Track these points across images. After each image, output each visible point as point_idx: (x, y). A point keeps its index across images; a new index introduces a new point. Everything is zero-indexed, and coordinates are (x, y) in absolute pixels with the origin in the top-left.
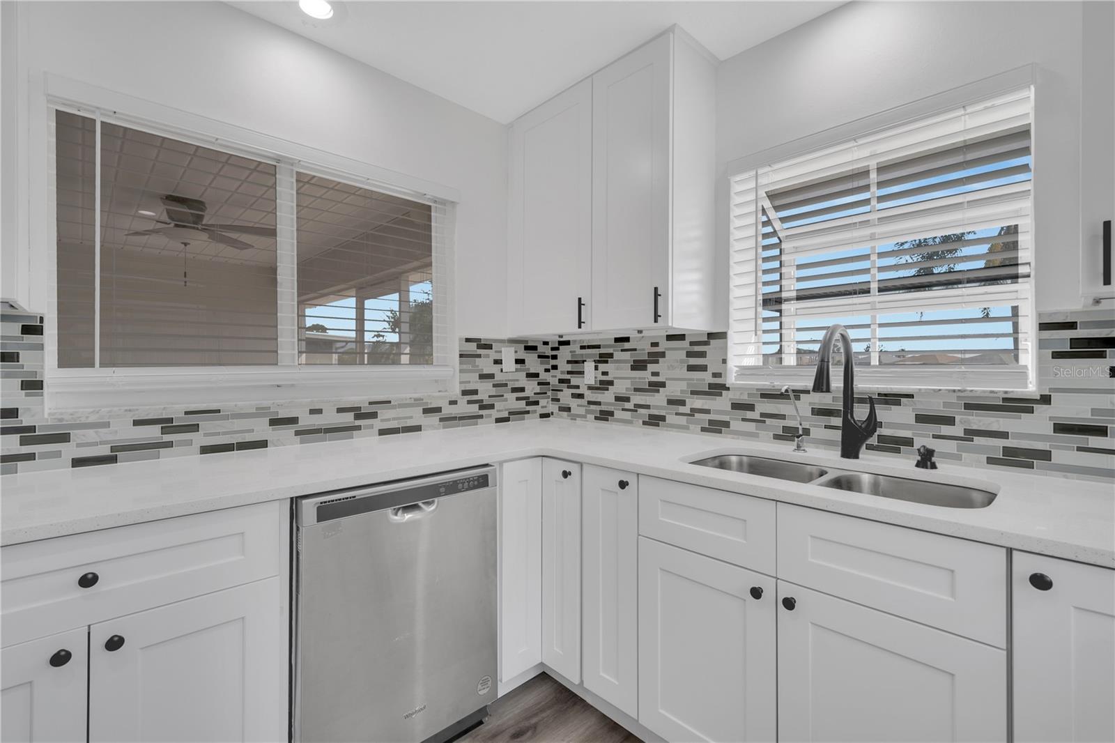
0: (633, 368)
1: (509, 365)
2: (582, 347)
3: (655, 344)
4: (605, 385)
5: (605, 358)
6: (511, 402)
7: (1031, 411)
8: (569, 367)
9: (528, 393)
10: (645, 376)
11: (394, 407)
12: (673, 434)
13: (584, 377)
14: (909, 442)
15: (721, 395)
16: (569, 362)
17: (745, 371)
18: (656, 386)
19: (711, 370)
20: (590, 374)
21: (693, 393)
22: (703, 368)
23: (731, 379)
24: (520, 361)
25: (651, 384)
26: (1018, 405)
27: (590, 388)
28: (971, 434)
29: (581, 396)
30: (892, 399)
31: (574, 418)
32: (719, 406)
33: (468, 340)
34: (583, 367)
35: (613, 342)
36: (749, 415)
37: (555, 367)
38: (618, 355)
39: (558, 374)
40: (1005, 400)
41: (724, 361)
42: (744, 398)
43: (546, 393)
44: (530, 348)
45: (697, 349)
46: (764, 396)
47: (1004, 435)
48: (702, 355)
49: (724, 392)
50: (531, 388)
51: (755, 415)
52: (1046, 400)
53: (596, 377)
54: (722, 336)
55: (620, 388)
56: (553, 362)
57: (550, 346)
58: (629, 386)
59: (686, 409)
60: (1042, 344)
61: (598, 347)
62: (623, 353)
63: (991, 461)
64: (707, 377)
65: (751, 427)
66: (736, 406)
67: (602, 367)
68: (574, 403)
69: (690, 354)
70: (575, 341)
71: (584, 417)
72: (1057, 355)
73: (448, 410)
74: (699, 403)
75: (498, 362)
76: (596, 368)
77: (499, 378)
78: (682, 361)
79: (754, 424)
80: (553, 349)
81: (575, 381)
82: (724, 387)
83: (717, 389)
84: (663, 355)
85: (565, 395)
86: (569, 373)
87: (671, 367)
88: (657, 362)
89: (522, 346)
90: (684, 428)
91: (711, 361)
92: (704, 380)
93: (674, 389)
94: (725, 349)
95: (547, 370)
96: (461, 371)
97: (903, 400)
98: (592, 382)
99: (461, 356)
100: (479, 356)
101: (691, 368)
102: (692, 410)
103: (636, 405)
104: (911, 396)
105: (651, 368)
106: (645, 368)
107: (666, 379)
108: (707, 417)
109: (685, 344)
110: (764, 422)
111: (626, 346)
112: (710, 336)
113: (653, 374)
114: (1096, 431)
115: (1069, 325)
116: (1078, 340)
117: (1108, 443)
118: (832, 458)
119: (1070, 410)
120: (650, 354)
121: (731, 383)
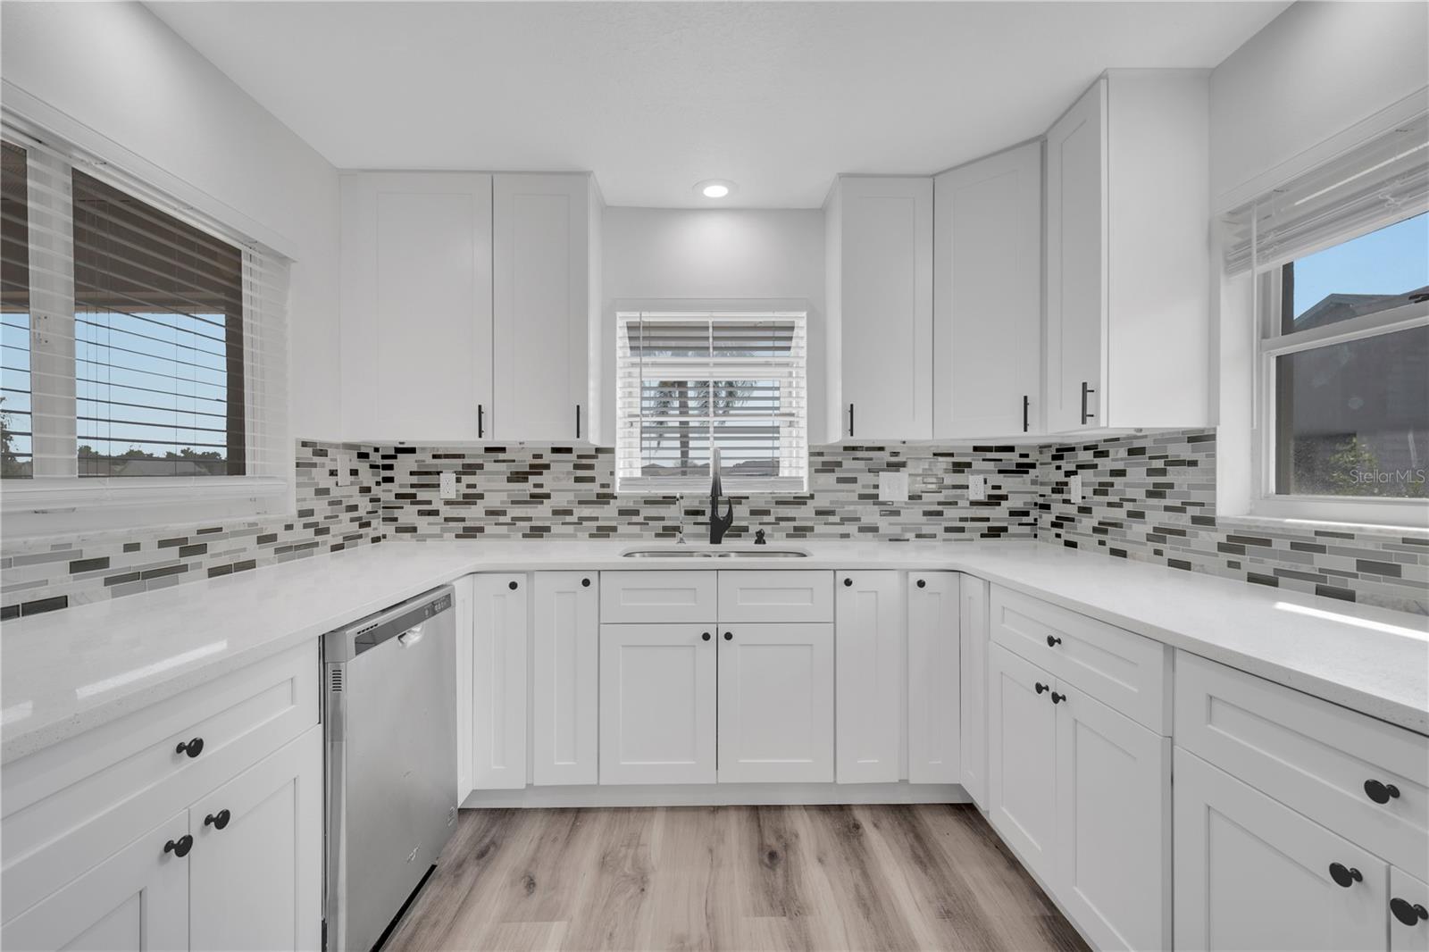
0: (510, 480)
1: (345, 476)
2: (435, 457)
3: (537, 456)
4: (470, 499)
5: (471, 469)
6: (345, 525)
7: (805, 503)
8: (415, 480)
9: (361, 512)
10: (527, 488)
11: (226, 536)
12: (560, 543)
13: (439, 491)
14: (746, 529)
15: (608, 503)
16: (412, 473)
17: (628, 481)
18: (538, 498)
19: (599, 481)
20: (449, 486)
21: (580, 502)
22: (592, 480)
23: (617, 490)
24: (354, 472)
25: (532, 496)
26: (800, 501)
27: (448, 503)
28: (779, 519)
29: (436, 513)
30: (738, 500)
31: (423, 538)
32: (607, 513)
33: (304, 444)
34: (439, 480)
35: (483, 452)
36: (635, 519)
37: (390, 480)
38: (489, 466)
39: (395, 488)
40: (795, 498)
41: (612, 473)
42: (630, 505)
43: (376, 512)
44: (363, 456)
45: (584, 461)
46: (646, 502)
47: (793, 519)
48: (591, 467)
49: (612, 501)
50: (364, 505)
51: (639, 519)
52: (812, 497)
53: (457, 491)
54: (611, 451)
55: (493, 501)
56: (388, 473)
57: (381, 453)
58: (505, 499)
59: (574, 519)
60: (811, 464)
61: (461, 456)
62: (497, 464)
64: (595, 488)
65: (636, 529)
66: (622, 512)
67: (466, 479)
68: (423, 524)
69: (577, 467)
70: (423, 449)
71: (440, 536)
72: (817, 471)
73: (285, 538)
74: (587, 511)
75: (333, 473)
76: (458, 480)
77: (335, 493)
78: (569, 473)
79: (639, 527)
80: (384, 457)
81: (422, 495)
82: (611, 496)
83: (604, 498)
84: (547, 467)
85: (408, 514)
86: (413, 486)
87: (557, 479)
88: (541, 474)
89: (355, 453)
90: (573, 536)
91: (599, 473)
92: (592, 490)
93: (559, 500)
94: (613, 462)
95: (378, 484)
96: (298, 485)
97: (743, 501)
98: (452, 496)
99: (298, 465)
100: (314, 465)
101: (578, 480)
102: (580, 518)
103: (513, 519)
104: (747, 498)
105: (533, 479)
106: (526, 480)
107: (551, 490)
108: (595, 524)
109: (572, 457)
110: (648, 524)
111: (501, 456)
112: (598, 450)
113: (536, 486)
114: (831, 513)
115: (821, 454)
116: (824, 463)
117: (836, 519)
118: (705, 545)
119: (822, 502)
120: (532, 466)
121: (618, 492)
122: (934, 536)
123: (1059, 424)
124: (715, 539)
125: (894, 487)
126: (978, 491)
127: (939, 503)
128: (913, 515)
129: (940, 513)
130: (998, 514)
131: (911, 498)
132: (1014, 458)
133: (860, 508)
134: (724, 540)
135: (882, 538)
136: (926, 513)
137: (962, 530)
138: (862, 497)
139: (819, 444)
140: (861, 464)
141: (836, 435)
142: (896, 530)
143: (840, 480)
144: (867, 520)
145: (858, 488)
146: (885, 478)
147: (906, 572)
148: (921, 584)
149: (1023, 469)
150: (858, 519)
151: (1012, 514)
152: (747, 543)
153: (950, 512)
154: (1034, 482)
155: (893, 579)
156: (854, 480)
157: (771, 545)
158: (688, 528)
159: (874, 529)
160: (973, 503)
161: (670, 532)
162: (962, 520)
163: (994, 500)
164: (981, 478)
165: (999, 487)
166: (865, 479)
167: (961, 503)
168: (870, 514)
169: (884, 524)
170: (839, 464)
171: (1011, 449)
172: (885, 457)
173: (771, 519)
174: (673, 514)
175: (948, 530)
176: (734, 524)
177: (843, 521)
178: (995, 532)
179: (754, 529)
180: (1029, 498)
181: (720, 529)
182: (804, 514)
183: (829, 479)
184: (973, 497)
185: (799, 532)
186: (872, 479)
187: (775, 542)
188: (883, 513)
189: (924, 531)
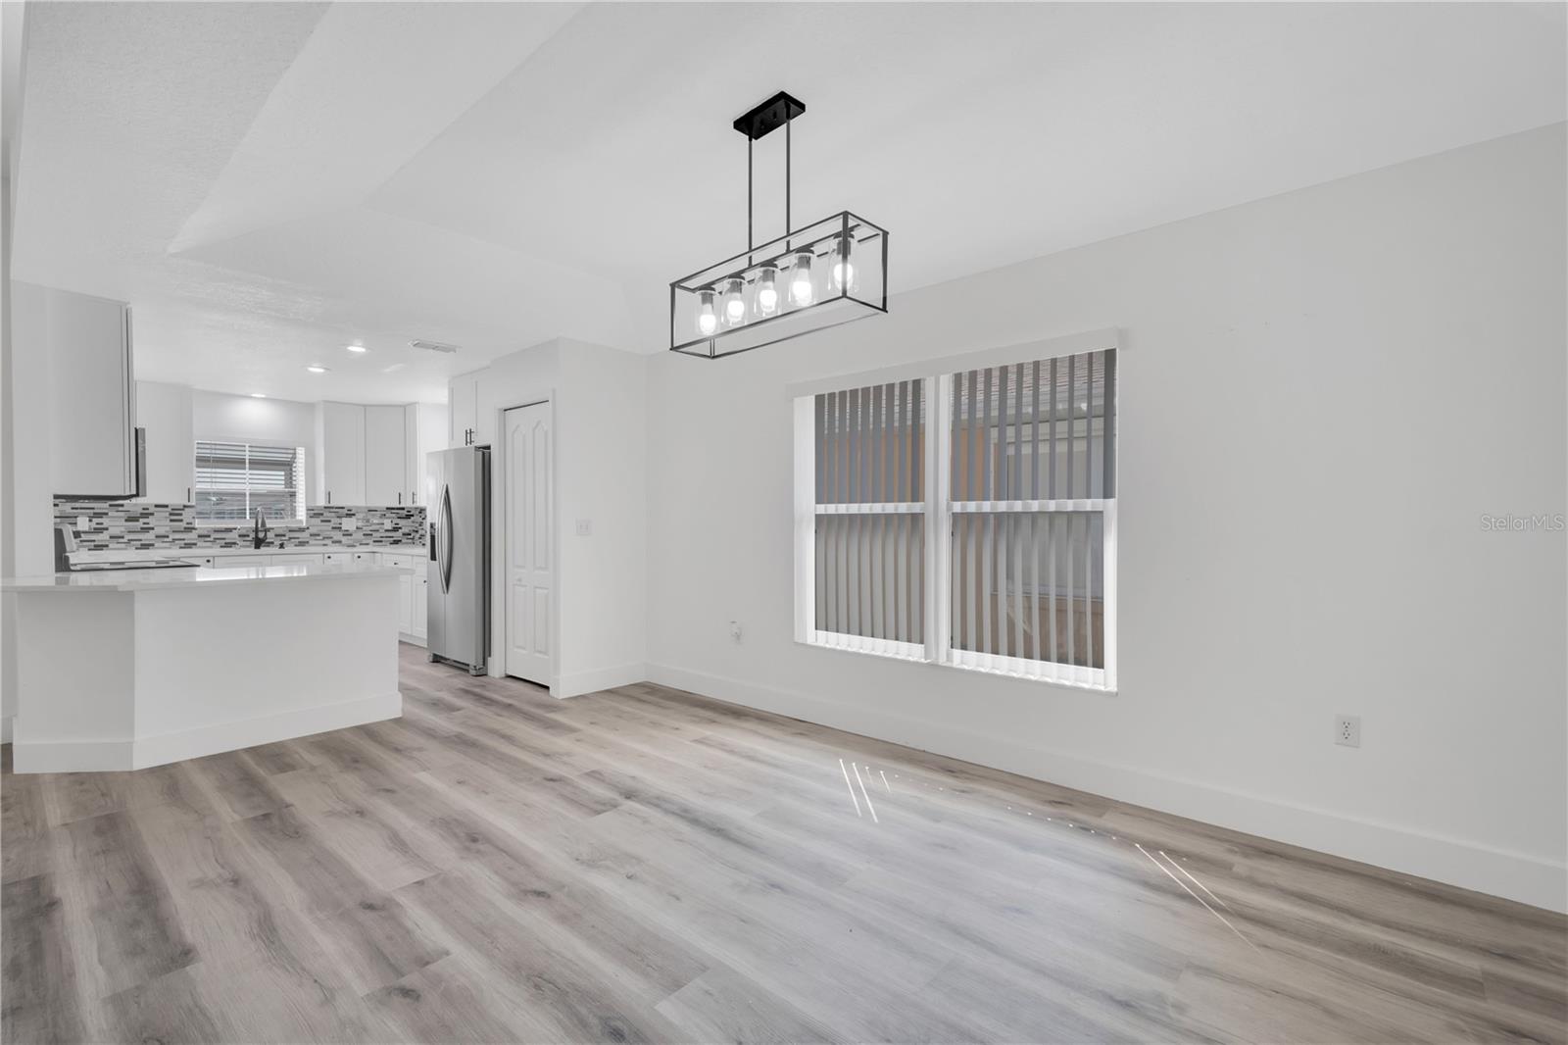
0: (126, 521)
2: (72, 509)
3: (145, 509)
4: (99, 530)
5: (100, 515)
7: (305, 531)
10: (140, 524)
13: (77, 526)
14: (272, 543)
15: (191, 532)
18: (145, 530)
19: (185, 522)
20: (84, 524)
21: (173, 532)
22: (181, 521)
25: (142, 529)
26: (302, 530)
27: (82, 532)
28: (290, 538)
30: (270, 529)
32: (191, 537)
34: (77, 520)
35: (109, 507)
36: (208, 539)
38: (112, 514)
40: (299, 528)
41: (194, 518)
42: (206, 533)
45: (176, 512)
46: (215, 531)
47: (297, 538)
48: (181, 515)
49: (193, 531)
51: (211, 539)
52: (308, 528)
53: (90, 526)
54: (193, 507)
55: (115, 531)
58: (123, 530)
60: (308, 514)
61: (93, 509)
62: (118, 513)
63: (295, 545)
64: (183, 525)
65: (208, 544)
66: (200, 536)
67: (95, 520)
69: (171, 514)
72: (311, 517)
74: (177, 536)
76: (90, 521)
78: (166, 517)
79: (210, 543)
82: (195, 529)
83: (189, 529)
84: (152, 514)
87: (158, 520)
88: (148, 517)
90: (169, 548)
91: (185, 517)
92: (181, 526)
93: (160, 530)
98: (87, 529)
101: (171, 521)
102: (173, 539)
103: (129, 540)
104: (273, 528)
105: (142, 520)
106: (138, 521)
107: (154, 526)
108: (184, 542)
109: (169, 509)
110: (215, 541)
111: (121, 509)
112: (185, 506)
113: (144, 523)
114: (319, 535)
115: (313, 510)
116: (314, 513)
117: (321, 538)
118: (252, 550)
119: (313, 530)
120: (142, 514)
121: (197, 526)
122: (367, 544)
123: (407, 503)
124: (257, 546)
125: (348, 524)
126: (388, 525)
127: (371, 531)
128: (359, 536)
129: (371, 535)
130: (398, 535)
131: (357, 528)
132: (405, 512)
133: (332, 533)
134: (262, 548)
135: (344, 545)
136: (364, 535)
137: (381, 541)
138: (333, 528)
139: (312, 505)
140: (333, 514)
141: (321, 502)
142: (351, 542)
143: (322, 521)
144: (335, 538)
145: (332, 524)
146: (345, 520)
147: (353, 554)
148: (359, 557)
149: (408, 517)
150: (332, 538)
151: (404, 534)
152: (274, 550)
153: (375, 534)
154: (413, 522)
155: (349, 555)
156: (330, 521)
157: (287, 549)
158: (240, 543)
159: (340, 542)
160: (387, 531)
161: (228, 545)
162: (381, 537)
163: (396, 529)
164: (390, 520)
165: (396, 524)
166: (335, 521)
167: (381, 530)
168: (337, 535)
169: (344, 540)
170: (322, 514)
171: (404, 508)
172: (345, 511)
173: (287, 538)
174: (232, 536)
175: (374, 541)
176: (267, 541)
177: (324, 538)
178: (396, 542)
179: (277, 543)
180: (410, 528)
181: (259, 543)
182: (304, 536)
183: (317, 521)
184: (386, 528)
185: (302, 544)
186: (338, 520)
187: (290, 548)
188: (344, 535)
189: (364, 542)
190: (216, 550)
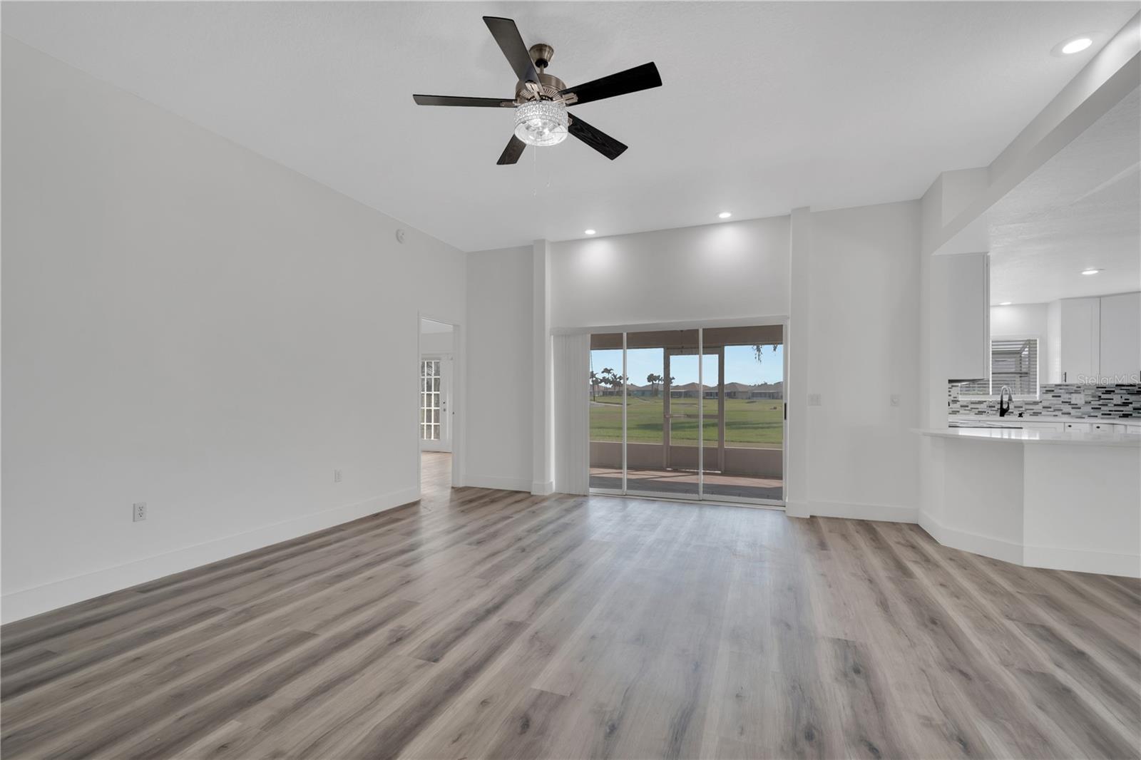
7: (1038, 404)
14: (1012, 413)
15: (956, 403)
19: (952, 396)
26: (1036, 403)
28: (1026, 410)
32: (956, 406)
36: (967, 408)
40: (1033, 402)
41: (957, 393)
42: (965, 404)
46: (971, 403)
47: (1033, 409)
51: (969, 408)
52: (1041, 402)
54: (957, 386)
60: (1041, 391)
63: (1031, 415)
65: (967, 412)
66: (962, 406)
72: (1043, 393)
82: (958, 401)
91: (953, 393)
110: (971, 410)
114: (1050, 408)
115: (1045, 387)
116: (1048, 390)
117: (1052, 410)
118: (998, 417)
119: (1046, 404)
121: (960, 399)
122: (1096, 416)
124: (1002, 415)
125: (1078, 399)
126: (1118, 400)
127: (1100, 405)
128: (1088, 409)
129: (1100, 408)
130: (1128, 409)
131: (1086, 403)
132: (1136, 389)
133: (1062, 406)
134: (1005, 416)
135: (1073, 416)
136: (1092, 408)
137: (1110, 414)
138: (1063, 402)
139: (1045, 383)
140: (1063, 391)
141: (1054, 381)
142: (1080, 414)
143: (1053, 396)
144: (1065, 410)
145: (1061, 399)
146: (1074, 396)
147: (1092, 424)
148: (1098, 427)
150: (1061, 410)
151: (1135, 409)
152: (1016, 417)
153: (1103, 408)
155: (1087, 425)
156: (1059, 396)
158: (989, 412)
159: (1069, 414)
160: (1116, 405)
161: (981, 413)
162: (1110, 411)
163: (1125, 404)
164: (1120, 396)
165: (1128, 399)
166: (1065, 396)
167: (1109, 405)
168: (1067, 408)
169: (1073, 412)
170: (1053, 391)
171: (1134, 386)
172: (1074, 388)
174: (982, 407)
175: (1103, 414)
176: (1010, 411)
177: (1055, 410)
178: (1126, 416)
179: (1018, 412)
181: (1003, 412)
182: (1038, 408)
183: (1049, 396)
184: (1115, 403)
185: (1036, 414)
186: (1068, 396)
187: (1026, 417)
188: (1073, 408)
189: (1092, 414)
190: (973, 417)
